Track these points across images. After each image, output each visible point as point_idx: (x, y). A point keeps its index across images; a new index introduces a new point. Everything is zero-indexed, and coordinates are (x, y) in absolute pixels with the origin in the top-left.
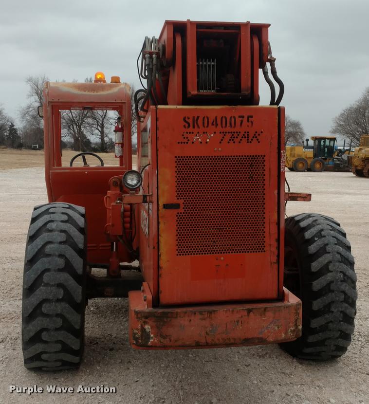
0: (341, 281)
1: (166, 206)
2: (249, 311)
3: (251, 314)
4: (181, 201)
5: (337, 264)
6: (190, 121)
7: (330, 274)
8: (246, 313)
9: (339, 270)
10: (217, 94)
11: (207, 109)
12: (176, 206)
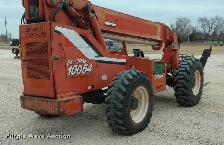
0: (114, 99)
1: (24, 60)
2: (43, 101)
3: (43, 102)
4: (28, 59)
5: (115, 91)
6: (28, 29)
7: (111, 95)
8: (42, 101)
9: (115, 94)
10: (29, 19)
11: (31, 25)
12: (27, 61)
